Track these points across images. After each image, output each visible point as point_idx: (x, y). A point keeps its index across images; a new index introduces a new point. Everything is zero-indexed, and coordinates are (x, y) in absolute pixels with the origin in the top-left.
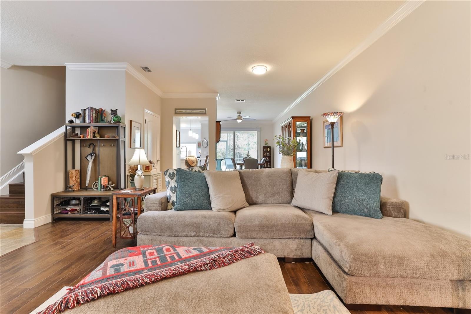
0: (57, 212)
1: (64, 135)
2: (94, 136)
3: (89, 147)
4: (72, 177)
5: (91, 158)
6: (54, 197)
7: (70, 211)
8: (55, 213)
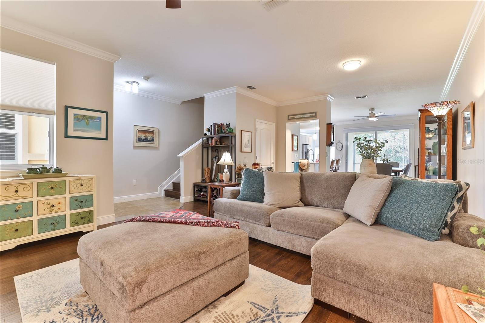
0: (197, 195)
1: (201, 144)
2: (216, 144)
3: (215, 152)
4: (206, 173)
5: (216, 160)
6: (195, 185)
7: (202, 195)
8: (195, 196)
